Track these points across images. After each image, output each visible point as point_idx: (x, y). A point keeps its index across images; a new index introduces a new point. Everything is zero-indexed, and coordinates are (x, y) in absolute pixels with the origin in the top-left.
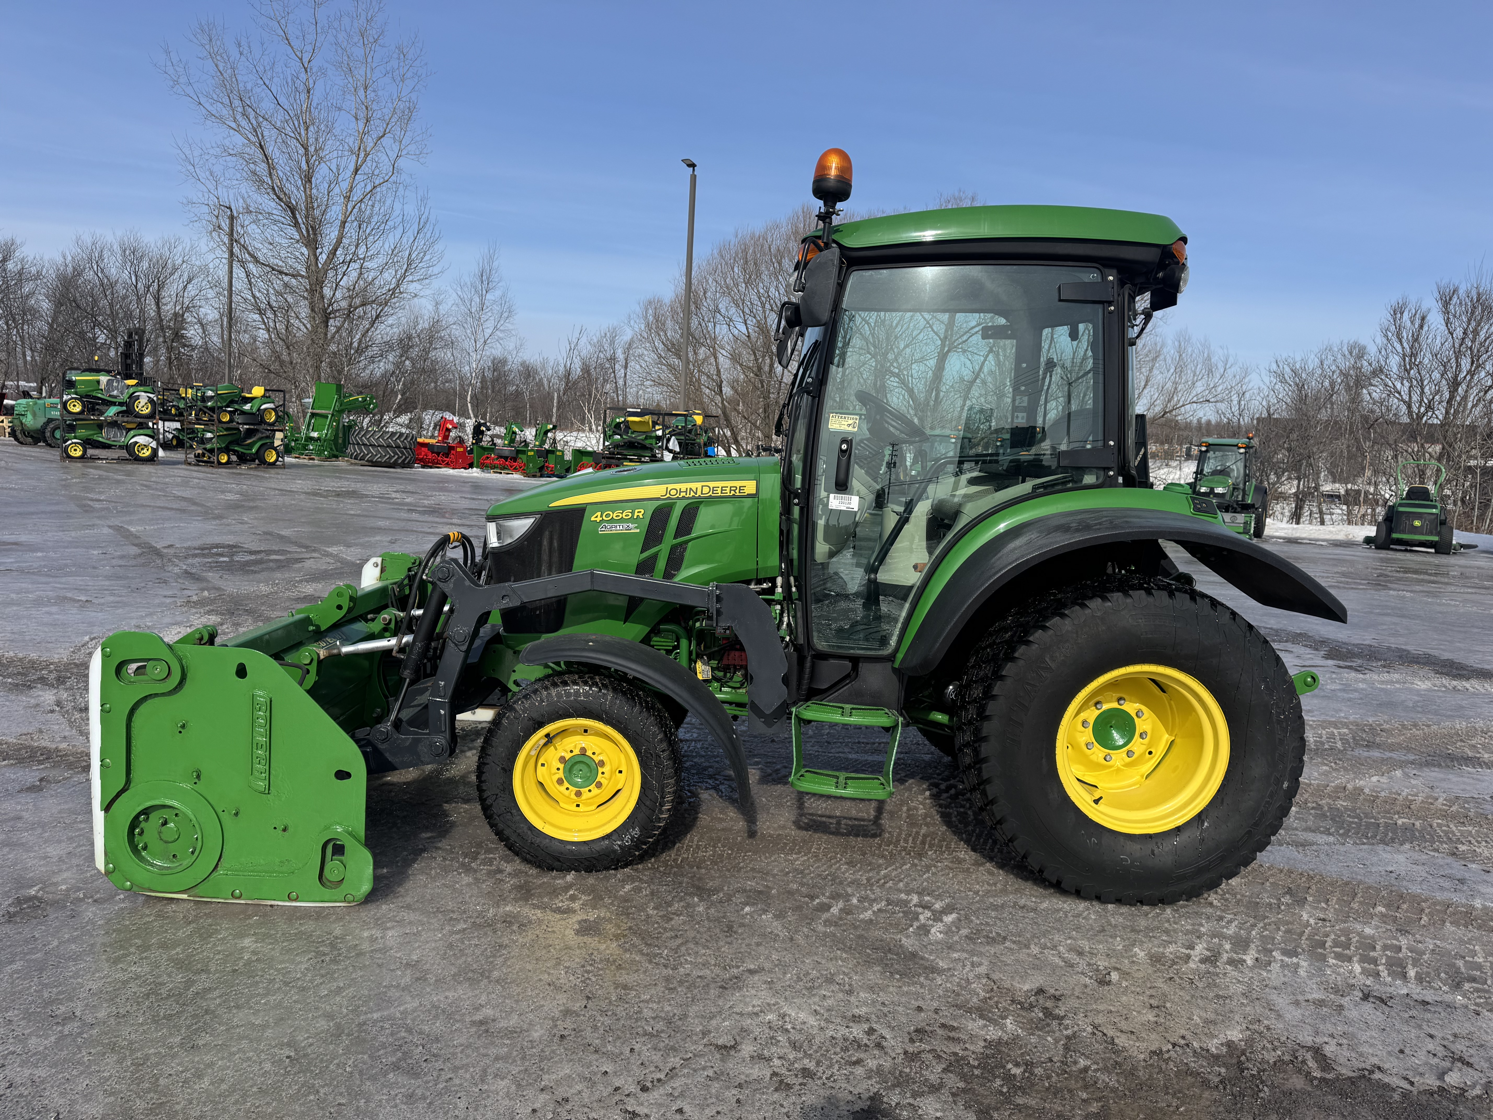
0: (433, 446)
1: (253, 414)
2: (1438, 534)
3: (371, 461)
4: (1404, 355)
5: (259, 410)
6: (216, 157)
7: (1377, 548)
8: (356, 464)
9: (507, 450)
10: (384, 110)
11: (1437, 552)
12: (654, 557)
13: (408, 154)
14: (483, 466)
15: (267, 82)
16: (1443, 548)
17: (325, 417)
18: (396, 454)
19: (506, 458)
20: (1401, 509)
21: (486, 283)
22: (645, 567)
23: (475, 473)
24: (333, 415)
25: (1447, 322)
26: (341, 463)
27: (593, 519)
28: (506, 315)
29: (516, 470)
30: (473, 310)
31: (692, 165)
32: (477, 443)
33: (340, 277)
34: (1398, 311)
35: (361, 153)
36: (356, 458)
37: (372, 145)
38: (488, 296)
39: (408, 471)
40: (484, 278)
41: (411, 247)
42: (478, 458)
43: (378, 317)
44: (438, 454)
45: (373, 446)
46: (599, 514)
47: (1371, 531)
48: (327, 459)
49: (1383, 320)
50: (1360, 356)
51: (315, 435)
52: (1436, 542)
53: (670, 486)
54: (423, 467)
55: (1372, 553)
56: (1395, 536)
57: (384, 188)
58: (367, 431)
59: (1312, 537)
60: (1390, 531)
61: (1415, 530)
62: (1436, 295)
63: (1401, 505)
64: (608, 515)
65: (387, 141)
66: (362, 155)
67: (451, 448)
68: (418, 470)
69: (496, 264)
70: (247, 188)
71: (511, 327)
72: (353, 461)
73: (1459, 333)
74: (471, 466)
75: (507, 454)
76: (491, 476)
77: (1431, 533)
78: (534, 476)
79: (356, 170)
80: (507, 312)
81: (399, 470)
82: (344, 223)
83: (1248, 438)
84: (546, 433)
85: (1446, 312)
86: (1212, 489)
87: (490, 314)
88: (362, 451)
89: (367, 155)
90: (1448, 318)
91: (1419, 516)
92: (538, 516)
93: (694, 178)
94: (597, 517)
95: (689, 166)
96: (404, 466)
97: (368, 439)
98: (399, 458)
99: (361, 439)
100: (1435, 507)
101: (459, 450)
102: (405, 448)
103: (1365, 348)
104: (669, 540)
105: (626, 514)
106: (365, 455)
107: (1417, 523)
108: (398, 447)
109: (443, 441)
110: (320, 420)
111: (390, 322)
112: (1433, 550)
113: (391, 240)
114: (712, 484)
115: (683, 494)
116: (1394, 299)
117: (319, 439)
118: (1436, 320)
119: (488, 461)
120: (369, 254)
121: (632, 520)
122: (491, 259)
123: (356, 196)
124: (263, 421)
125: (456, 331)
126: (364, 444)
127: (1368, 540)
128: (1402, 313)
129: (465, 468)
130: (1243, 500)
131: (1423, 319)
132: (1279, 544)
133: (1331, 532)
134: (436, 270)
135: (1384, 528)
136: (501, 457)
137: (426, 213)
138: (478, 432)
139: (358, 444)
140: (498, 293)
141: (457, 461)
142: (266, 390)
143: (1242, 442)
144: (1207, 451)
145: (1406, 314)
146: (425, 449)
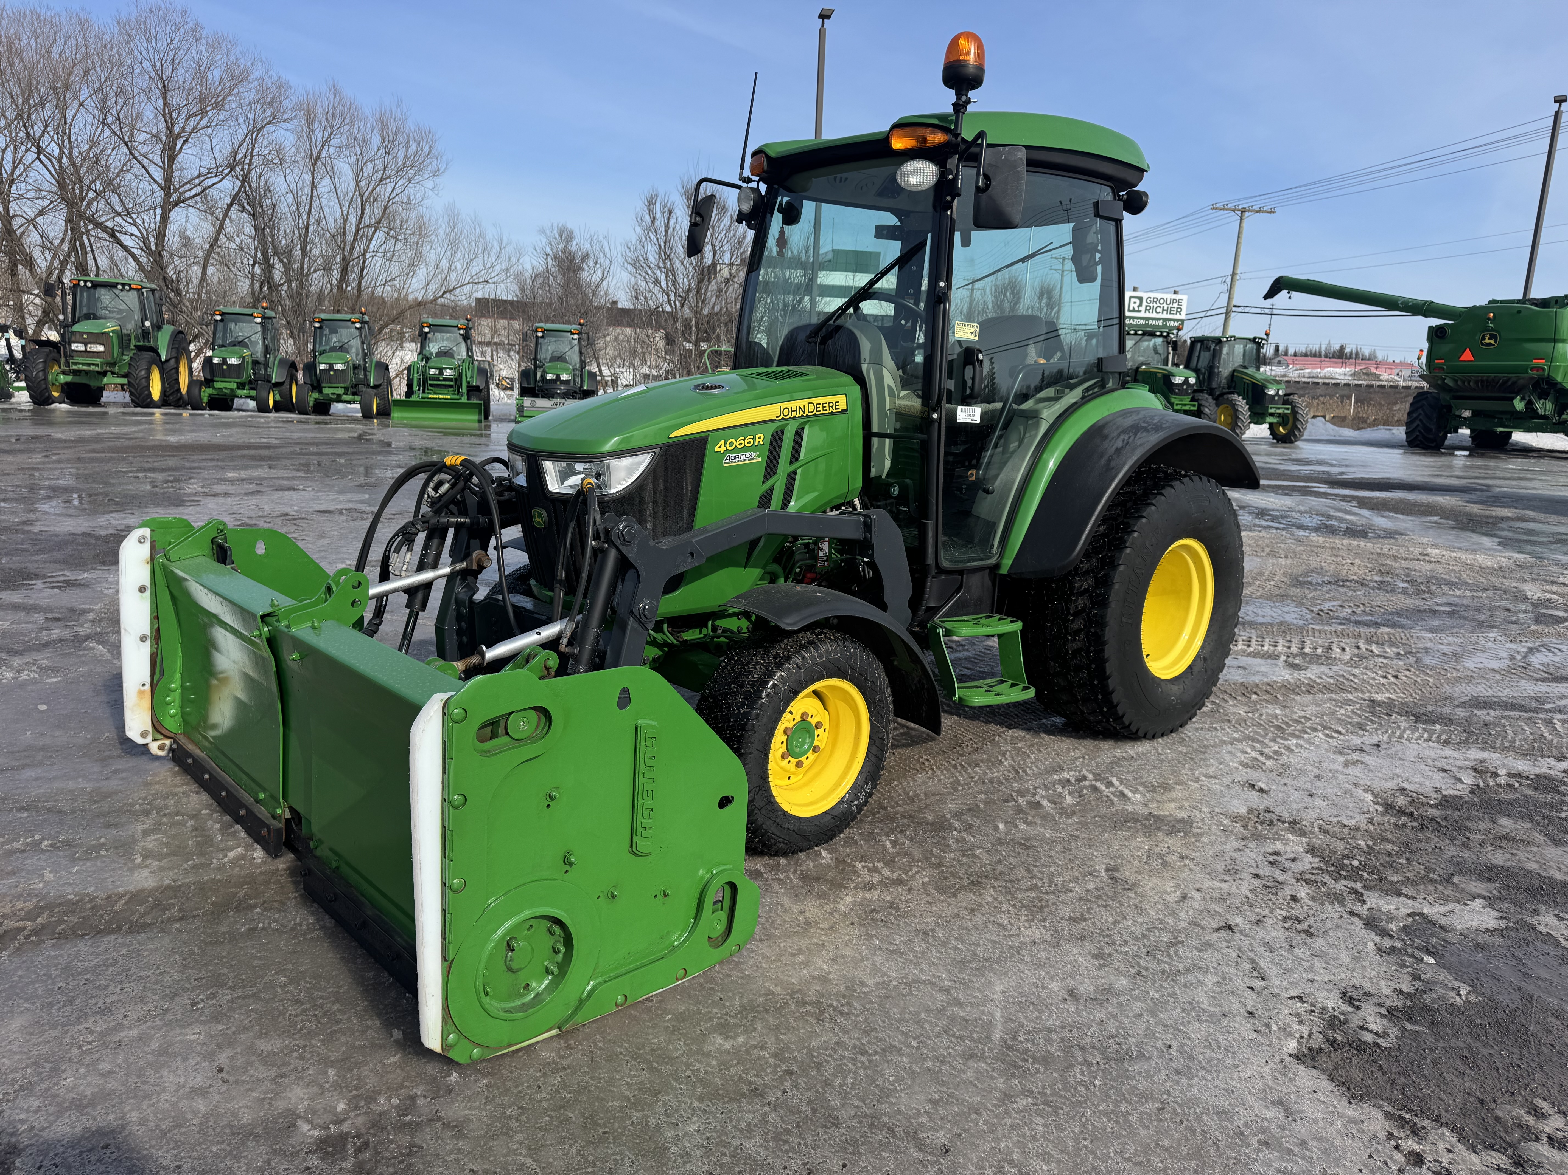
4: (660, 246)
12: (772, 489)
22: (765, 500)
27: (717, 449)
34: (651, 203)
46: (722, 442)
49: (639, 211)
50: (570, 238)
53: (784, 405)
64: (731, 444)
83: (580, 324)
86: (558, 376)
92: (657, 451)
94: (720, 447)
103: (572, 232)
104: (783, 467)
105: (747, 442)
114: (816, 401)
115: (794, 414)
116: (647, 190)
118: (681, 213)
121: (753, 448)
128: (654, 205)
130: (582, 386)
131: (670, 212)
143: (574, 327)
144: (542, 337)
145: (658, 205)
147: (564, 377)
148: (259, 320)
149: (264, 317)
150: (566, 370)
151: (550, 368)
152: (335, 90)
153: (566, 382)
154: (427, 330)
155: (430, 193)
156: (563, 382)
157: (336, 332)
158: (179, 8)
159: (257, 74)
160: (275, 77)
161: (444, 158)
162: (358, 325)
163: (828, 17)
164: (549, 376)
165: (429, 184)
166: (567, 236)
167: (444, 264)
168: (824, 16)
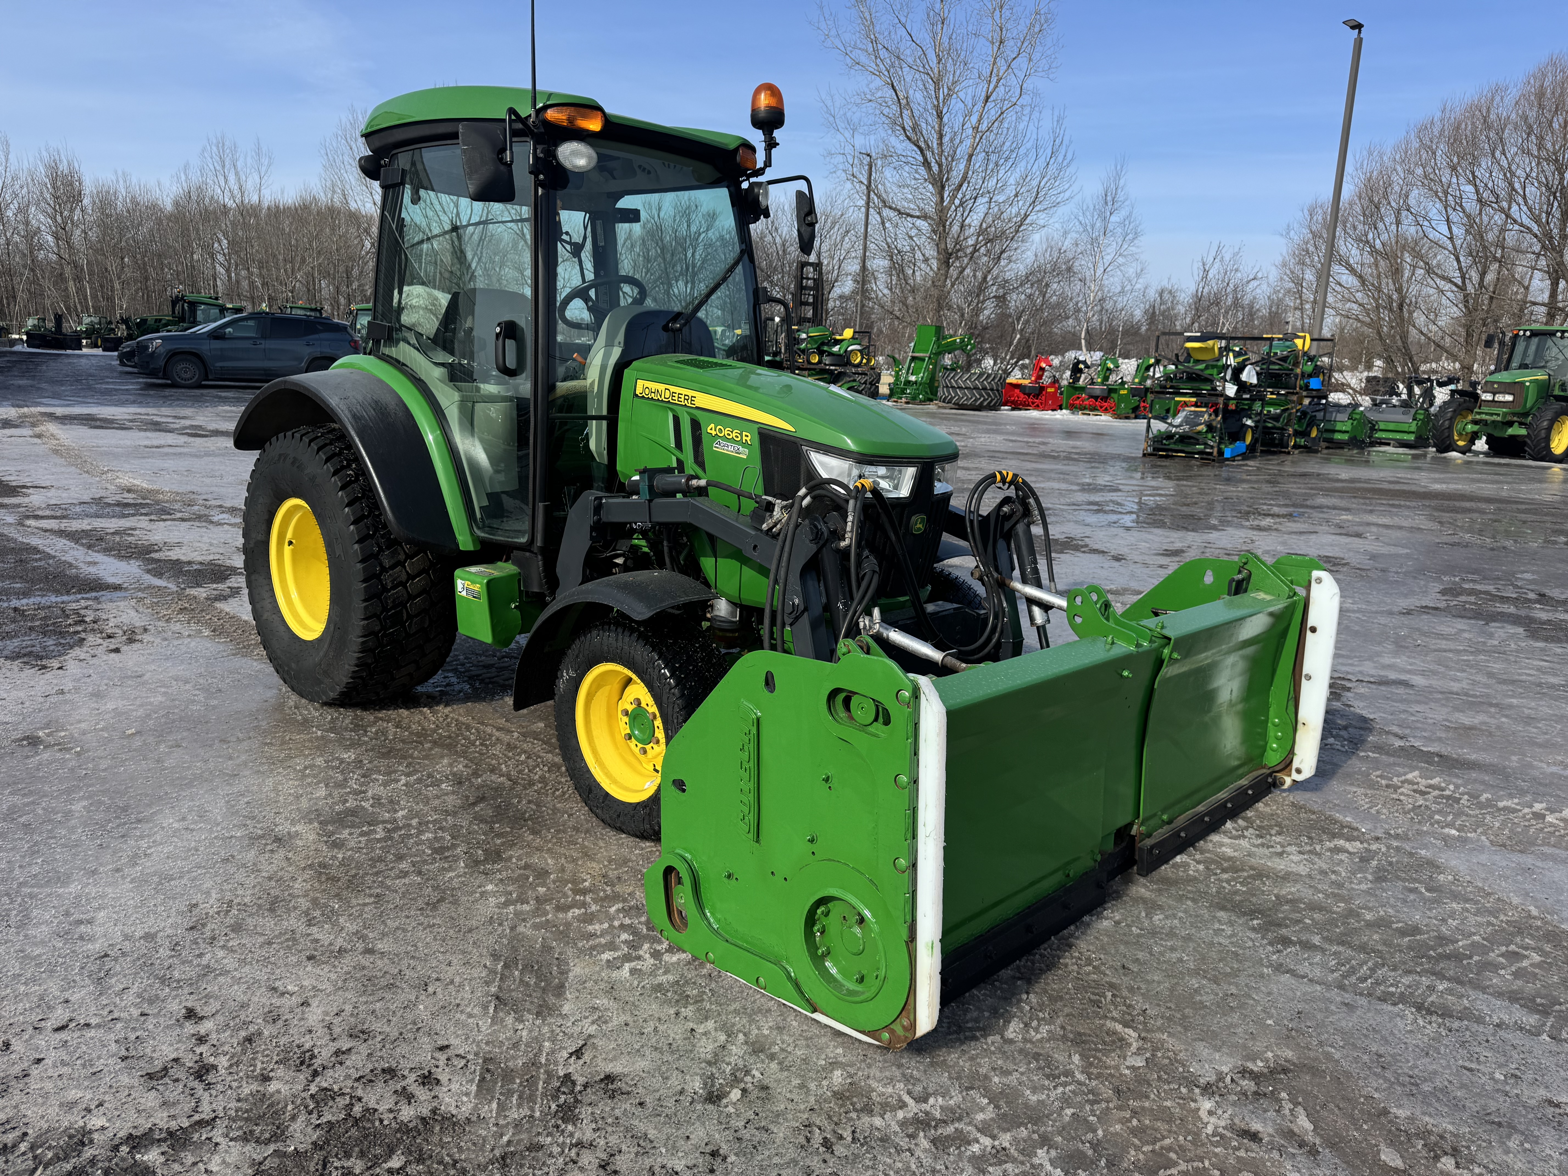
0: (1025, 386)
1: (840, 355)
3: (958, 404)
5: (846, 351)
6: (857, 105)
8: (945, 408)
9: (1098, 389)
10: (1018, 29)
13: (1037, 71)
14: (1072, 408)
15: (903, 20)
17: (923, 360)
18: (981, 396)
19: (1096, 398)
21: (1110, 204)
23: (1063, 415)
24: (930, 358)
26: (932, 407)
28: (1129, 237)
29: (1106, 411)
31: (1358, 27)
33: (966, 214)
35: (993, 78)
36: (944, 402)
38: (1114, 219)
40: (1109, 198)
42: (1069, 398)
43: (1001, 253)
44: (1029, 395)
45: (961, 388)
48: (922, 402)
51: (913, 378)
54: (1012, 409)
58: (956, 373)
66: (994, 80)
67: (1043, 389)
68: (1005, 413)
69: (1122, 182)
70: (883, 132)
71: (1134, 251)
72: (941, 404)
74: (1060, 407)
75: (1098, 393)
76: (1080, 418)
78: (1127, 418)
79: (987, 98)
80: (1132, 234)
82: (971, 156)
84: (1148, 369)
88: (957, 394)
89: (998, 81)
93: (1359, 43)
95: (1353, 28)
96: (979, 408)
98: (985, 400)
101: (1051, 390)
102: (992, 390)
106: (952, 398)
108: (985, 389)
109: (1036, 382)
110: (919, 363)
113: (1021, 167)
117: (916, 382)
119: (1079, 402)
122: (1118, 176)
123: (984, 127)
124: (848, 363)
126: (953, 387)
129: (1053, 410)
134: (1066, 195)
136: (1093, 397)
138: (1077, 371)
139: (947, 387)
140: (1123, 213)
141: (1046, 403)
142: (855, 332)
146: (1017, 391)
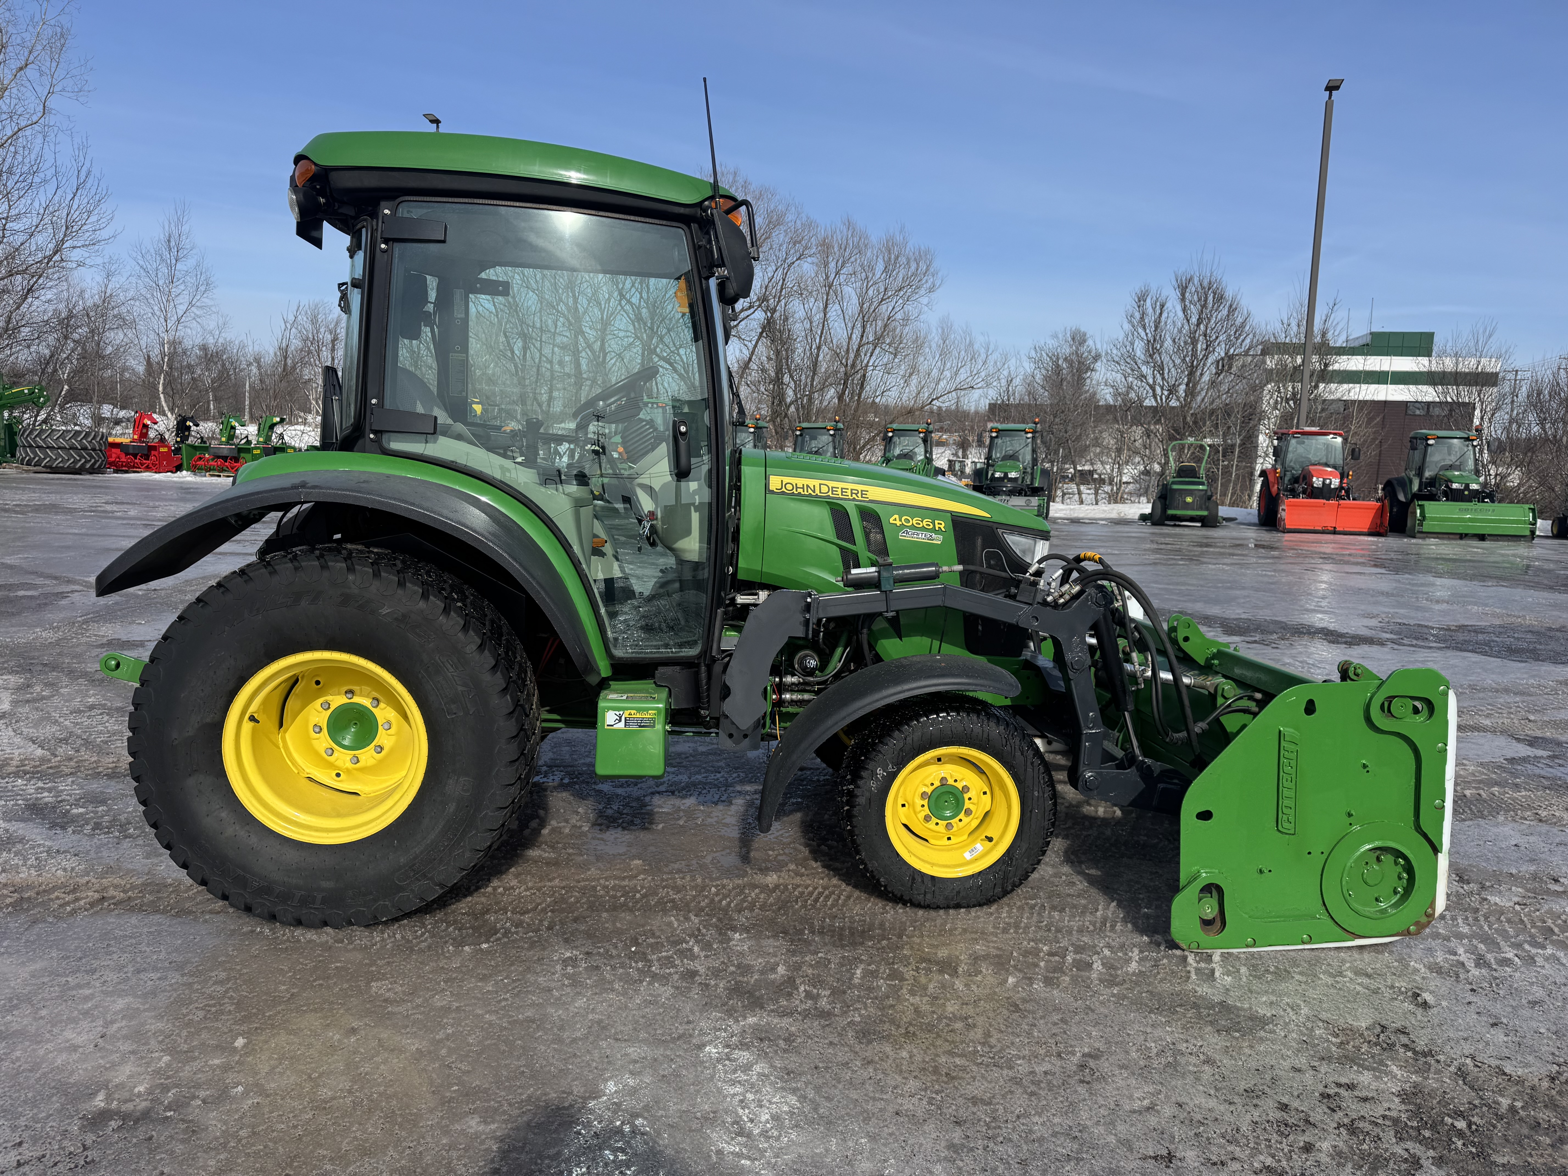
0: (127, 446)
2: (1207, 509)
3: (50, 467)
4: (1149, 341)
7: (1154, 524)
8: (27, 471)
9: (225, 449)
10: (24, 35)
11: (1204, 526)
13: (63, 90)
14: (194, 469)
16: (1209, 522)
18: (82, 456)
19: (225, 458)
20: (1175, 487)
21: (174, 250)
23: (185, 476)
25: (1184, 310)
26: (8, 470)
28: (202, 288)
30: (161, 283)
31: (436, 121)
32: (182, 442)
34: (1141, 299)
36: (28, 464)
37: (10, 77)
38: (179, 266)
39: (100, 477)
40: (173, 244)
41: (70, 207)
42: (189, 457)
43: (30, 290)
44: (135, 456)
45: (51, 448)
47: (1147, 509)
49: (1129, 307)
52: (1205, 517)
54: (116, 472)
55: (1148, 529)
56: (1170, 512)
57: (28, 132)
58: (42, 431)
59: (1090, 516)
60: (1165, 508)
61: (1187, 506)
62: (1174, 282)
63: (1174, 483)
65: (31, 72)
67: (151, 448)
68: (112, 477)
69: (186, 228)
71: (210, 303)
72: (25, 467)
73: (1194, 320)
74: (179, 468)
75: (225, 453)
76: (206, 480)
77: (1201, 509)
80: (204, 285)
81: (88, 477)
83: (1035, 423)
84: (272, 427)
85: (1183, 299)
86: (1006, 474)
87: (182, 287)
88: (36, 455)
90: (1185, 306)
91: (1190, 493)
95: (432, 121)
96: (92, 471)
97: (44, 440)
98: (87, 462)
99: (34, 440)
100: (1202, 484)
101: (162, 450)
102: (94, 450)
106: (40, 460)
107: (1189, 500)
108: (85, 449)
109: (140, 440)
111: (48, 297)
112: (1199, 524)
116: (1137, 287)
118: (1174, 306)
119: (201, 462)
120: (13, 212)
122: (179, 222)
125: (138, 308)
126: (39, 447)
127: (1144, 518)
128: (1145, 301)
129: (172, 472)
130: (1032, 483)
131: (1162, 306)
132: (1065, 524)
133: (1104, 511)
134: (104, 234)
135: (1159, 505)
136: (219, 457)
137: (87, 164)
138: (182, 428)
139: (30, 446)
140: (191, 263)
141: (161, 464)
143: (1029, 427)
144: (997, 437)
145: (1148, 301)
146: (117, 451)
147: (1012, 475)
148: (752, 430)
149: (756, 428)
150: (1015, 468)
151: (1000, 466)
152: (849, 224)
153: (1015, 479)
154: (890, 434)
155: (926, 309)
156: (1011, 480)
157: (815, 439)
158: (732, 170)
159: (790, 217)
160: (804, 219)
161: (940, 274)
162: (832, 432)
163: (1337, 88)
164: (997, 475)
165: (925, 300)
166: (1079, 339)
167: (935, 373)
168: (1332, 88)
